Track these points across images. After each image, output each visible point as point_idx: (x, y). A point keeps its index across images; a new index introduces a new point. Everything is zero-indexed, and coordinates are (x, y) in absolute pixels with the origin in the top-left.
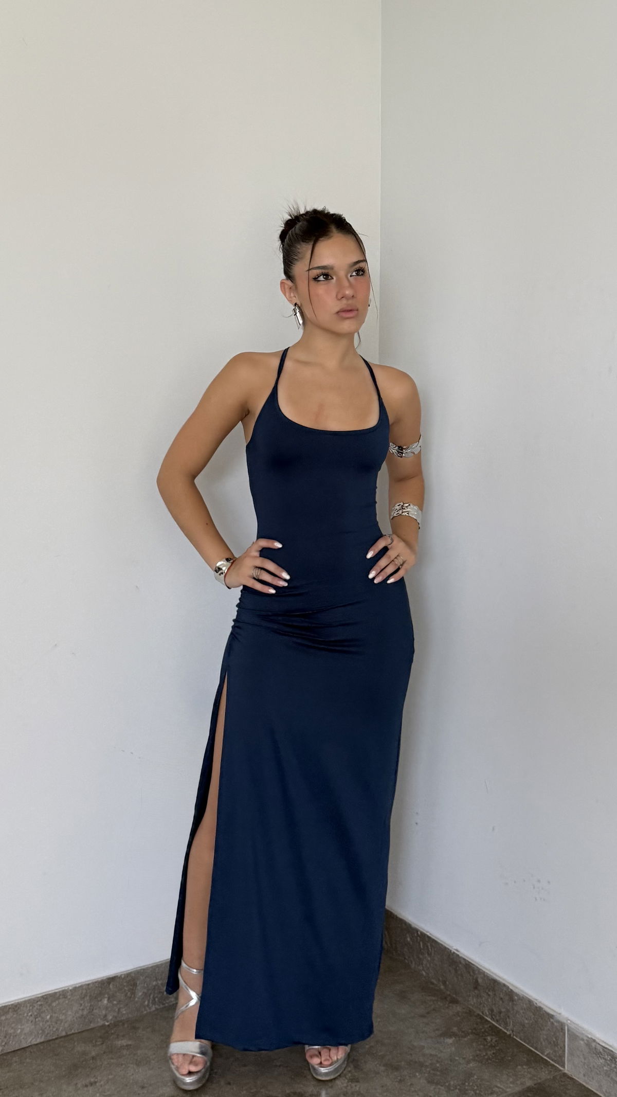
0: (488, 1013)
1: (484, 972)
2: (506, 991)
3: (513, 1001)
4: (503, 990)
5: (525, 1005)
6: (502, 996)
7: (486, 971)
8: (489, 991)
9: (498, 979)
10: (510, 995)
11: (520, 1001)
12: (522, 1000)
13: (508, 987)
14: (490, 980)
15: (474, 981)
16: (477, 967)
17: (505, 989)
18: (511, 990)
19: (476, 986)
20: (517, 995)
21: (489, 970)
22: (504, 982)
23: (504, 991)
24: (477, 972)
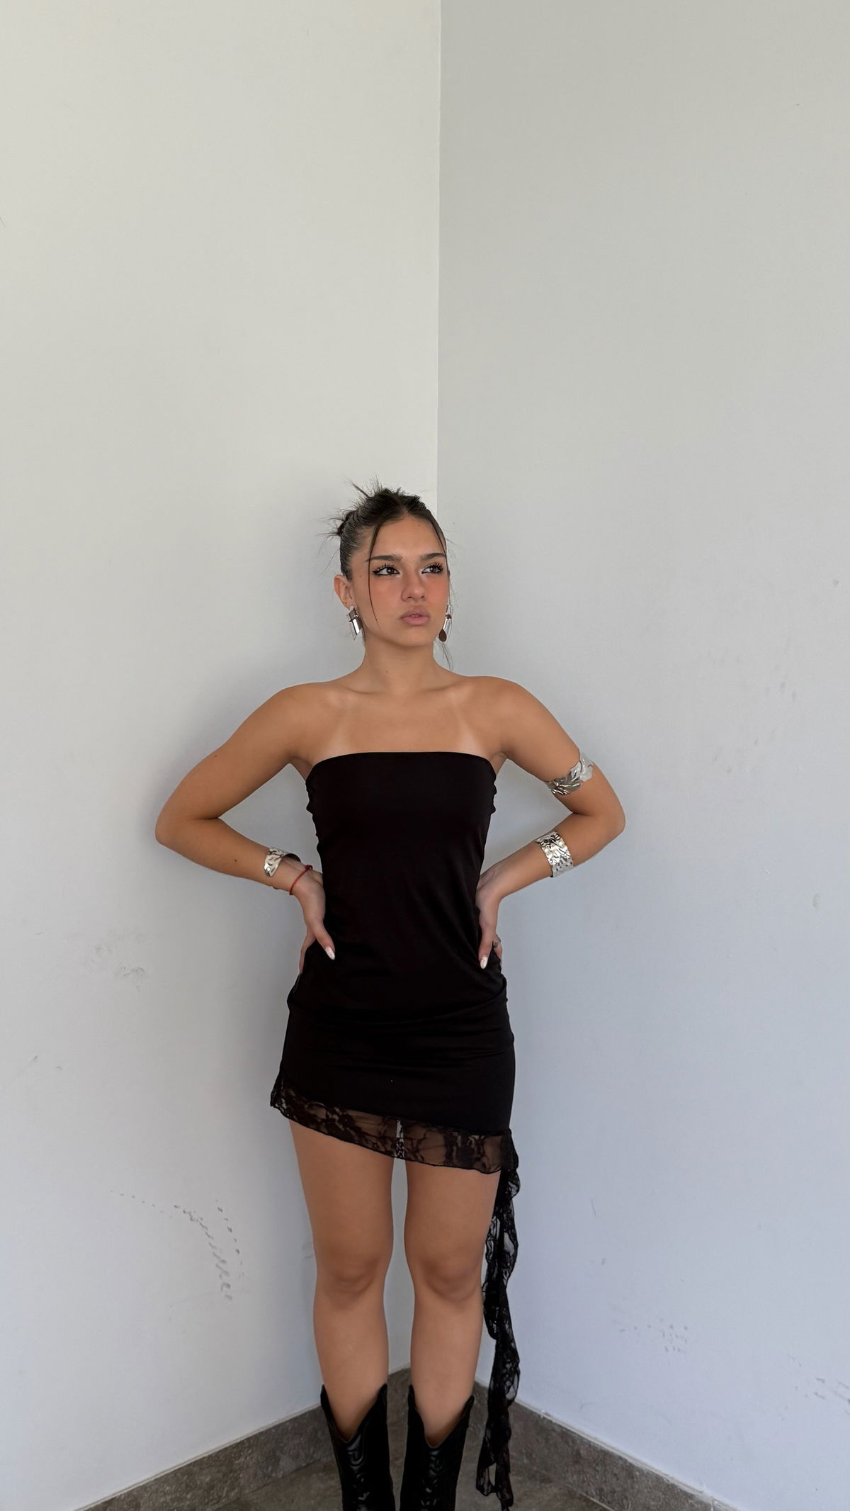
0: (594, 1493)
1: (590, 1442)
2: (622, 1465)
3: (633, 1478)
4: (618, 1464)
5: (650, 1483)
6: (616, 1471)
7: (592, 1440)
8: (597, 1465)
9: (611, 1450)
10: (629, 1471)
11: (643, 1478)
12: (646, 1477)
13: (626, 1461)
14: (598, 1452)
15: (574, 1453)
16: (579, 1436)
17: (620, 1462)
18: (630, 1464)
19: (577, 1458)
20: (640, 1470)
21: (596, 1439)
22: (618, 1453)
23: (619, 1466)
24: (578, 1442)
